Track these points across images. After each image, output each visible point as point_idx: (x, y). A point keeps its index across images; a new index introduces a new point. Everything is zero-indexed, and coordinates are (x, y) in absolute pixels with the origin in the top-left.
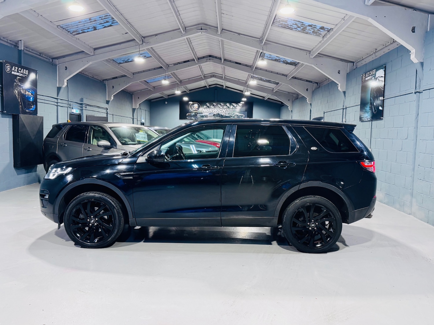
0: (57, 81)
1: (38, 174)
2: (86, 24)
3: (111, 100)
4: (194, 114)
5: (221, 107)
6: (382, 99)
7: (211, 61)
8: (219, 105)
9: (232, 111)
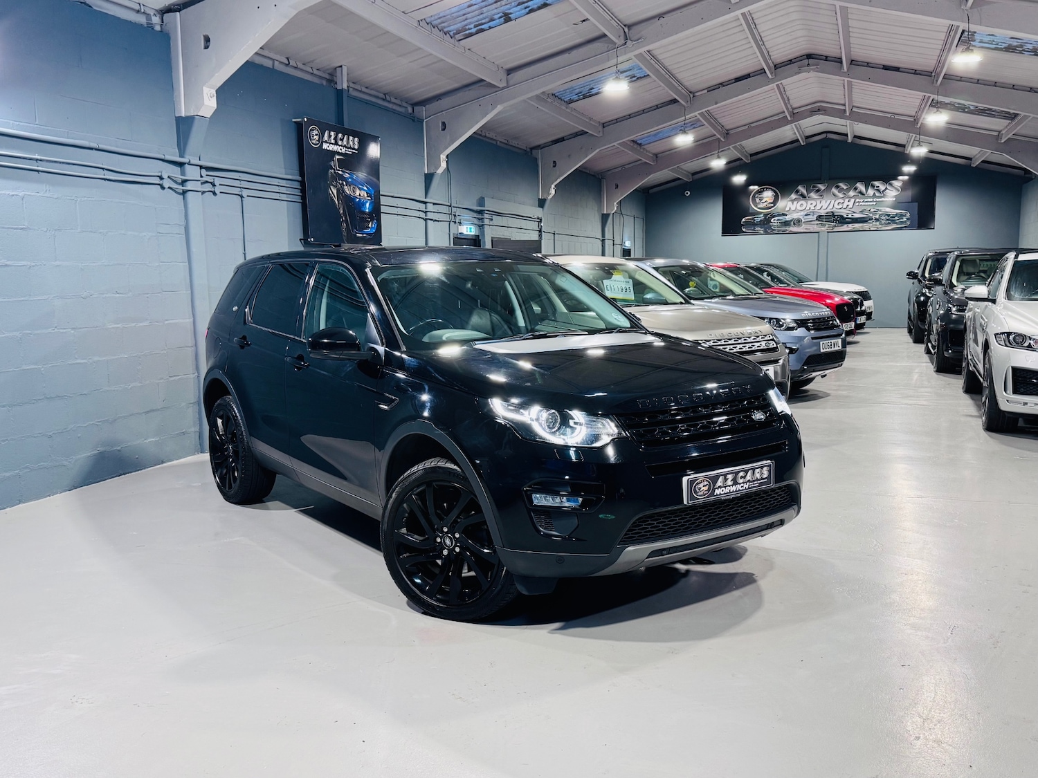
0: (424, 159)
2: (485, 9)
3: (551, 197)
4: (759, 218)
5: (841, 195)
7: (812, 69)
8: (834, 190)
9: (872, 203)
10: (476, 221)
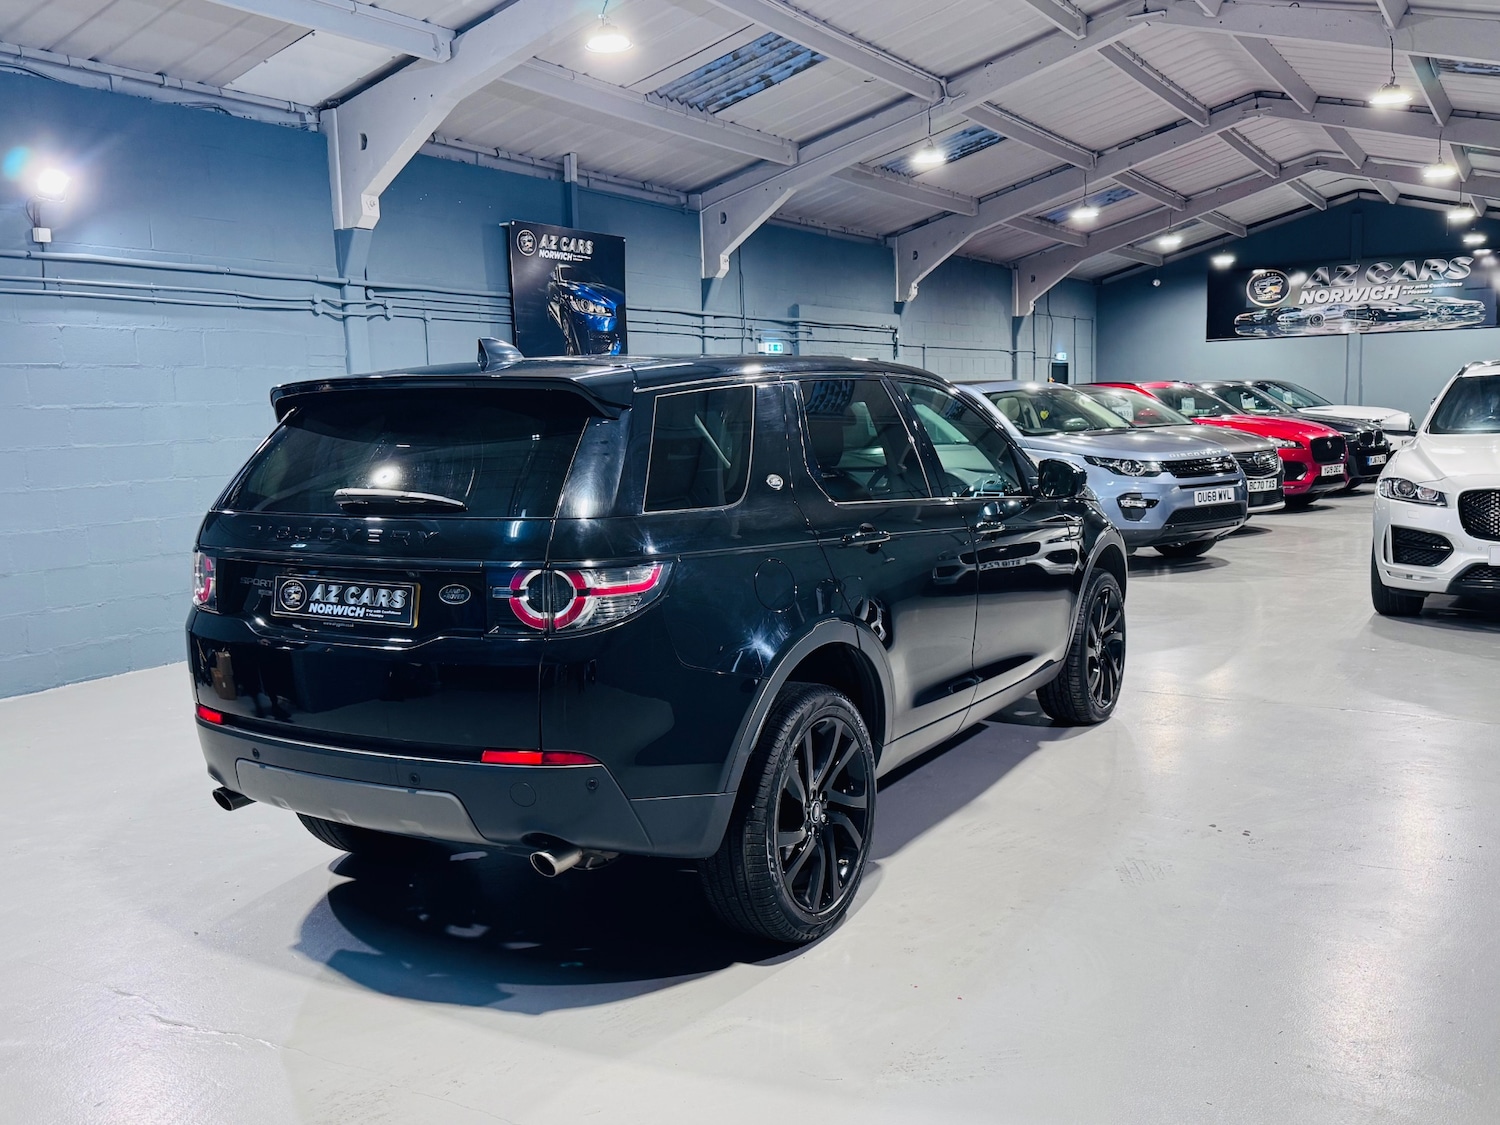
0: (701, 260)
2: (732, 74)
3: (910, 299)
4: (1263, 314)
5: (1380, 280)
7: (1262, 112)
8: (1370, 273)
9: (1426, 291)
10: (787, 336)
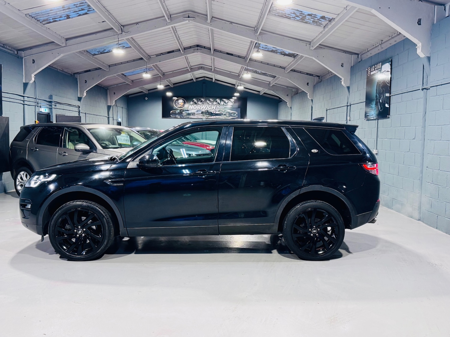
0: (23, 76)
1: (4, 184)
2: (58, 13)
3: (84, 96)
4: (178, 111)
5: (210, 104)
6: (389, 96)
7: (199, 51)
8: (208, 101)
9: (223, 108)
10: (48, 106)
